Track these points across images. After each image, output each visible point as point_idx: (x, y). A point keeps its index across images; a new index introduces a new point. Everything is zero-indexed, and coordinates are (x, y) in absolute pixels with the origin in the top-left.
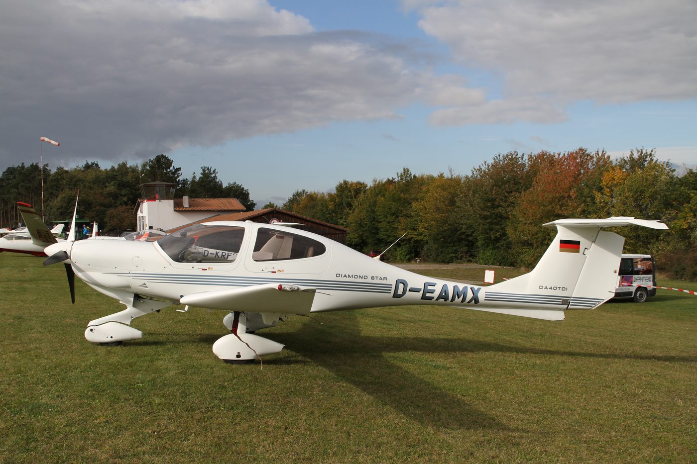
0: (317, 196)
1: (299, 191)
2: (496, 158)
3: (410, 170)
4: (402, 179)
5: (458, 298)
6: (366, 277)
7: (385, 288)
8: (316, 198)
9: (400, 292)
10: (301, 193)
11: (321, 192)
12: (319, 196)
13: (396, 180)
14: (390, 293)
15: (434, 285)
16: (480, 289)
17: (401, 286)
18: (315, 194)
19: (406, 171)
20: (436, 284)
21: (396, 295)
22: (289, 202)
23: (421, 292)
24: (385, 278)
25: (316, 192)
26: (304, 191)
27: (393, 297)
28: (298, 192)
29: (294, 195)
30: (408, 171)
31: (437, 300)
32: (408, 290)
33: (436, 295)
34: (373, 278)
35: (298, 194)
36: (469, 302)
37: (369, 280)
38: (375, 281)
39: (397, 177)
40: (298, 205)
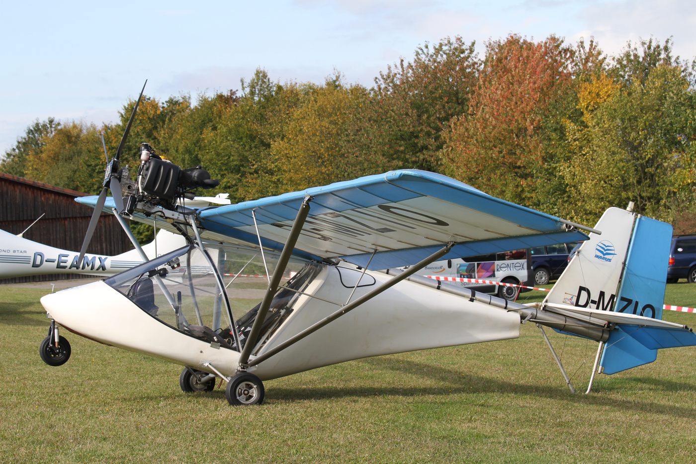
0: (81, 130)
1: (41, 122)
2: (420, 52)
3: (269, 75)
4: (252, 93)
5: (88, 266)
6: (9, 251)
7: (25, 260)
8: (78, 136)
9: (38, 262)
10: (44, 126)
11: (89, 125)
12: (85, 132)
13: (240, 94)
14: (29, 263)
15: (66, 256)
16: (106, 258)
17: (39, 258)
18: (75, 127)
19: (261, 76)
20: (68, 255)
21: (34, 265)
22: (18, 147)
23: (56, 263)
24: (25, 252)
25: (77, 122)
26: (51, 122)
27: (33, 266)
28: (37, 125)
29: (30, 132)
30: (265, 76)
31: (70, 268)
32: (45, 261)
33: (69, 264)
34: (14, 251)
35: (38, 129)
36: (97, 270)
37: (11, 253)
38: (16, 254)
39: (240, 88)
40: (37, 153)
